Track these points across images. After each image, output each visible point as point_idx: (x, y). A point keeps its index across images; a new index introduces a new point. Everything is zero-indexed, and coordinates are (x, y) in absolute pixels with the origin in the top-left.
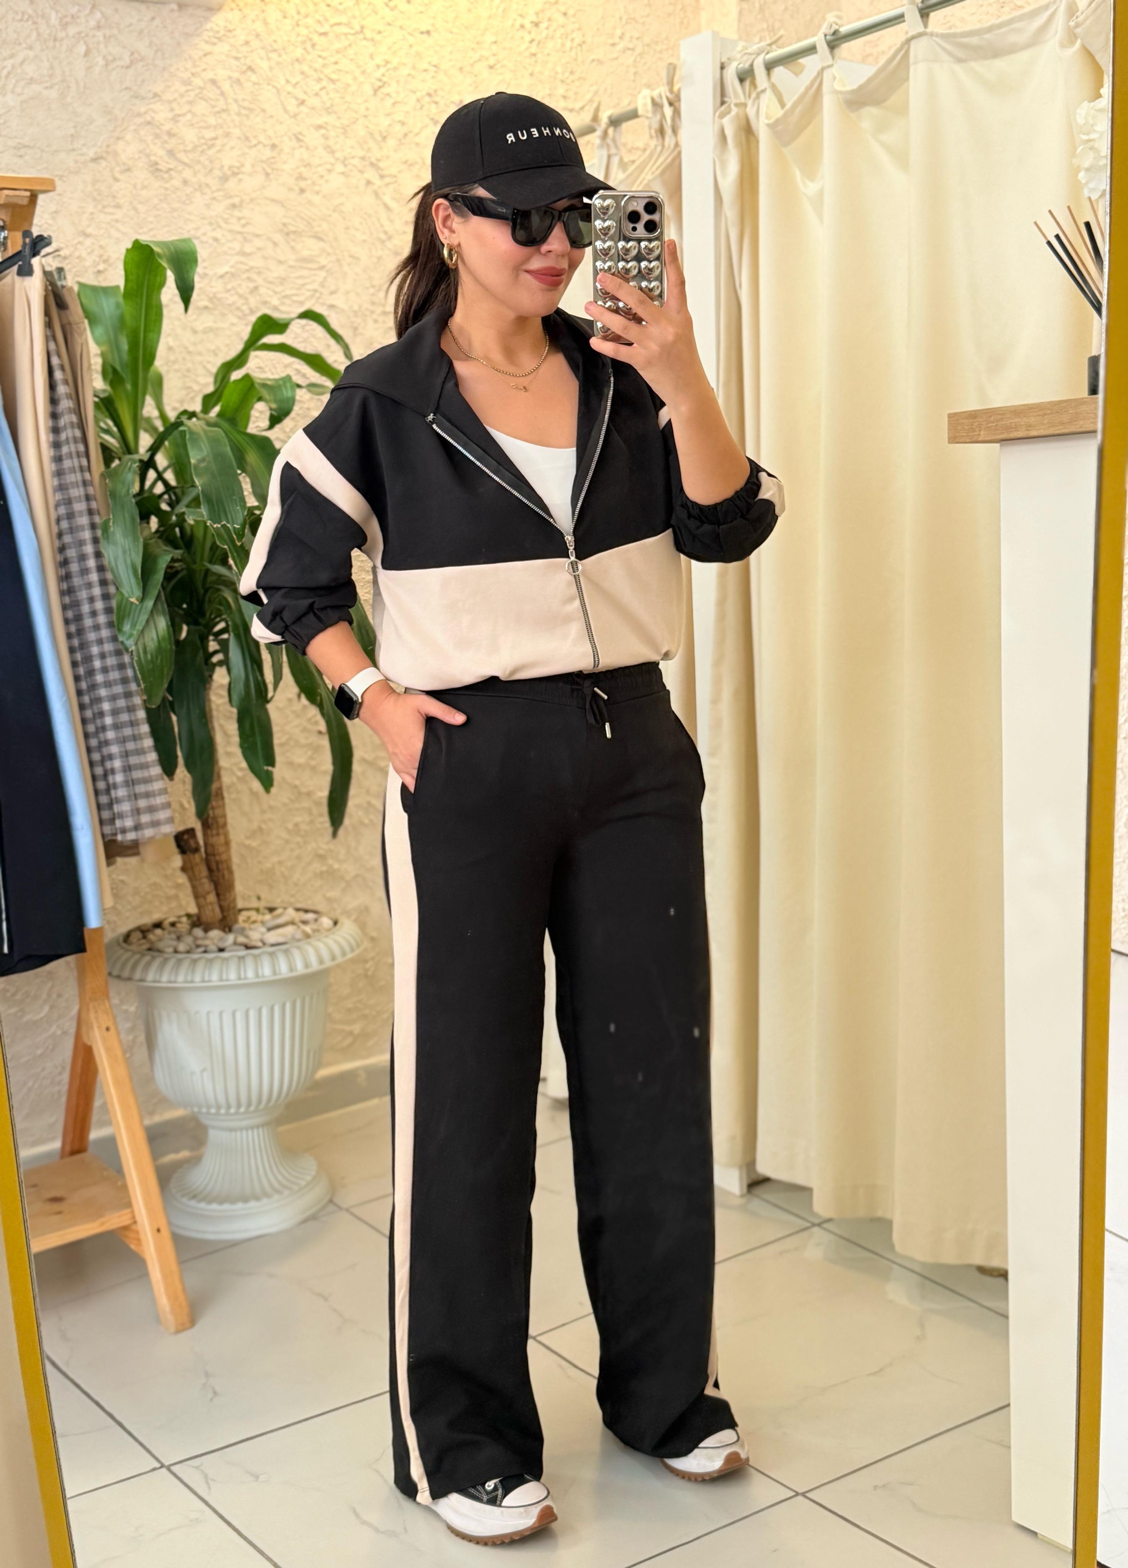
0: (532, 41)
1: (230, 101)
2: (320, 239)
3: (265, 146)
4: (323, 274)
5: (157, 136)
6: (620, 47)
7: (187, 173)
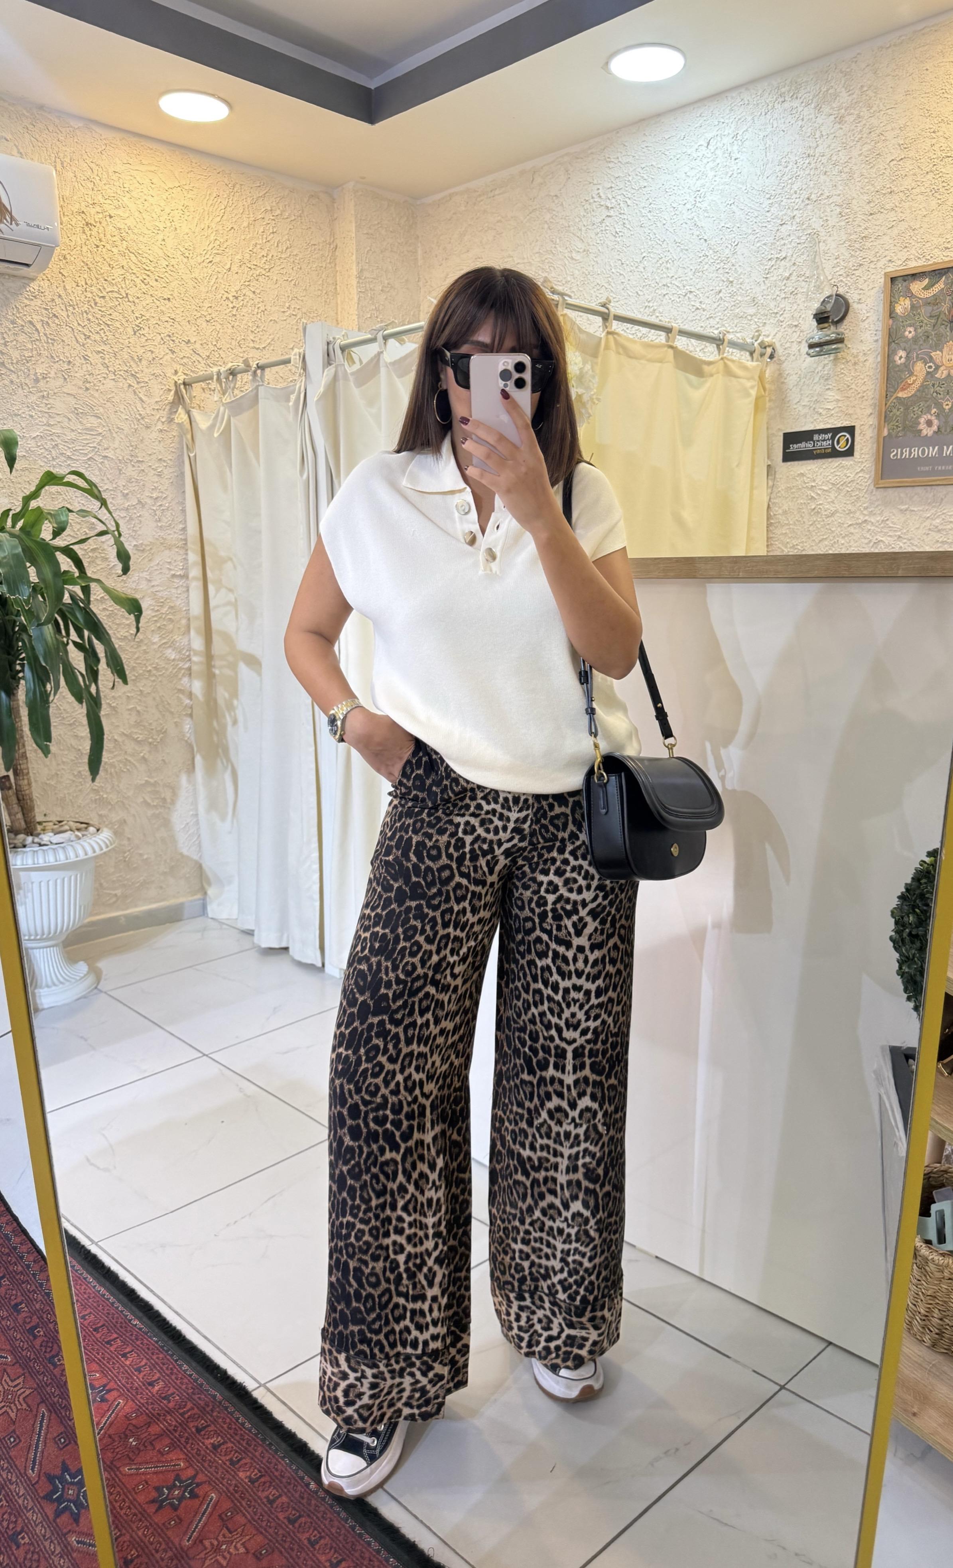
1: (41, 334)
2: (98, 417)
3: (64, 362)
4: (99, 439)
6: (287, 314)
7: (15, 377)
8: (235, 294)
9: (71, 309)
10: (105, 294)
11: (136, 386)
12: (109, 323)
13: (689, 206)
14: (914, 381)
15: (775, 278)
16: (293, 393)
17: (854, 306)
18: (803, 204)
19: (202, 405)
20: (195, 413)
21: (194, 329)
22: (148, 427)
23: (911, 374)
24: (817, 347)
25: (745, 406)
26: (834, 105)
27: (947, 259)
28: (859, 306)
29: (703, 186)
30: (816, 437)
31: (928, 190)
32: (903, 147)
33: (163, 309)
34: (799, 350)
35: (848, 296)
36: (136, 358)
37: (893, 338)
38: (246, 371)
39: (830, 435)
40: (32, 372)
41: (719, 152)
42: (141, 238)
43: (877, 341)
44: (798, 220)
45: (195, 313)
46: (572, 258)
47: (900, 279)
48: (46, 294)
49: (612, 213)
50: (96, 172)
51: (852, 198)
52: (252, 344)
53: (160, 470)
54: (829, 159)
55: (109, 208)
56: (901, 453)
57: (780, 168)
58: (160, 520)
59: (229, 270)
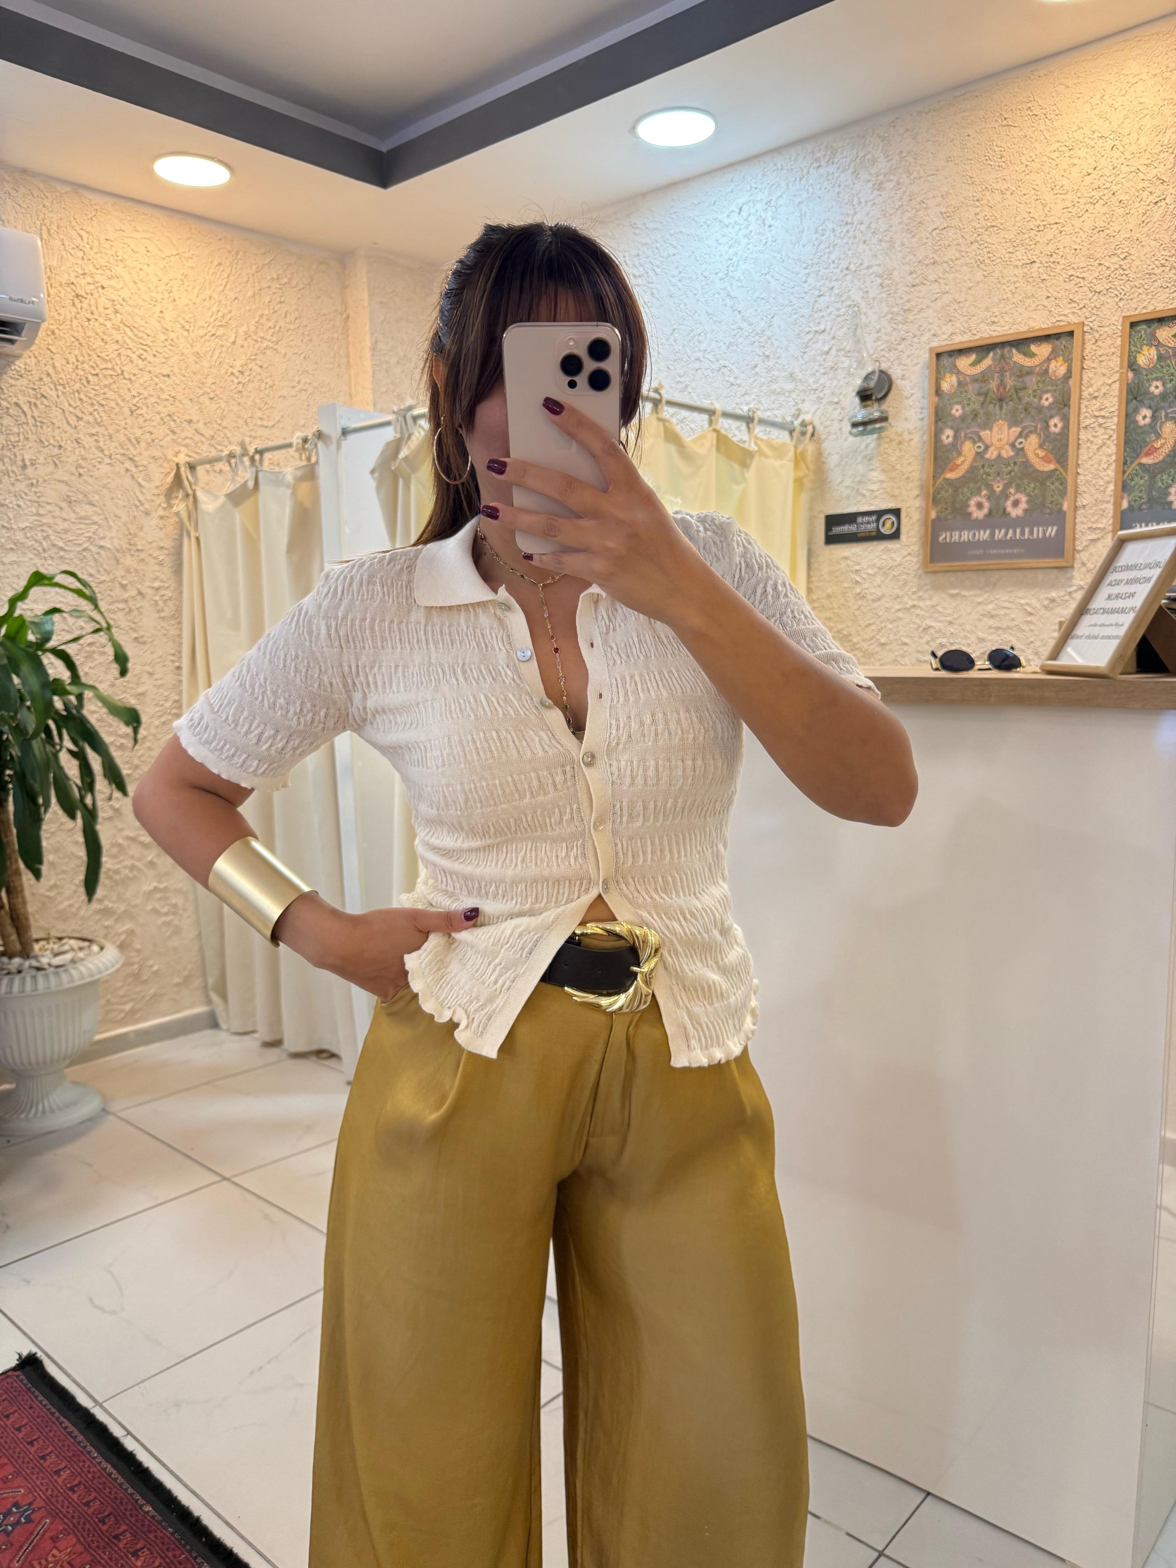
0: (239, 383)
1: (29, 417)
2: (93, 505)
3: (54, 446)
4: (96, 527)
8: (240, 368)
9: (60, 388)
10: (98, 371)
11: (134, 470)
12: (103, 402)
13: (721, 275)
14: (963, 462)
15: (814, 352)
17: (898, 382)
18: (841, 275)
21: (196, 407)
22: (147, 514)
24: (860, 426)
26: (873, 171)
27: (994, 334)
28: (903, 382)
29: (736, 254)
30: (860, 520)
31: (973, 261)
32: (945, 215)
33: (163, 386)
34: (840, 429)
35: (890, 372)
36: (134, 441)
37: (940, 417)
40: (19, 458)
41: (752, 219)
43: (922, 419)
44: (836, 291)
45: (198, 390)
47: (946, 355)
48: (33, 372)
50: (85, 240)
51: (894, 269)
52: (259, 422)
53: (161, 558)
54: (869, 227)
55: (102, 280)
56: (951, 537)
57: (817, 235)
58: (162, 611)
59: (234, 343)
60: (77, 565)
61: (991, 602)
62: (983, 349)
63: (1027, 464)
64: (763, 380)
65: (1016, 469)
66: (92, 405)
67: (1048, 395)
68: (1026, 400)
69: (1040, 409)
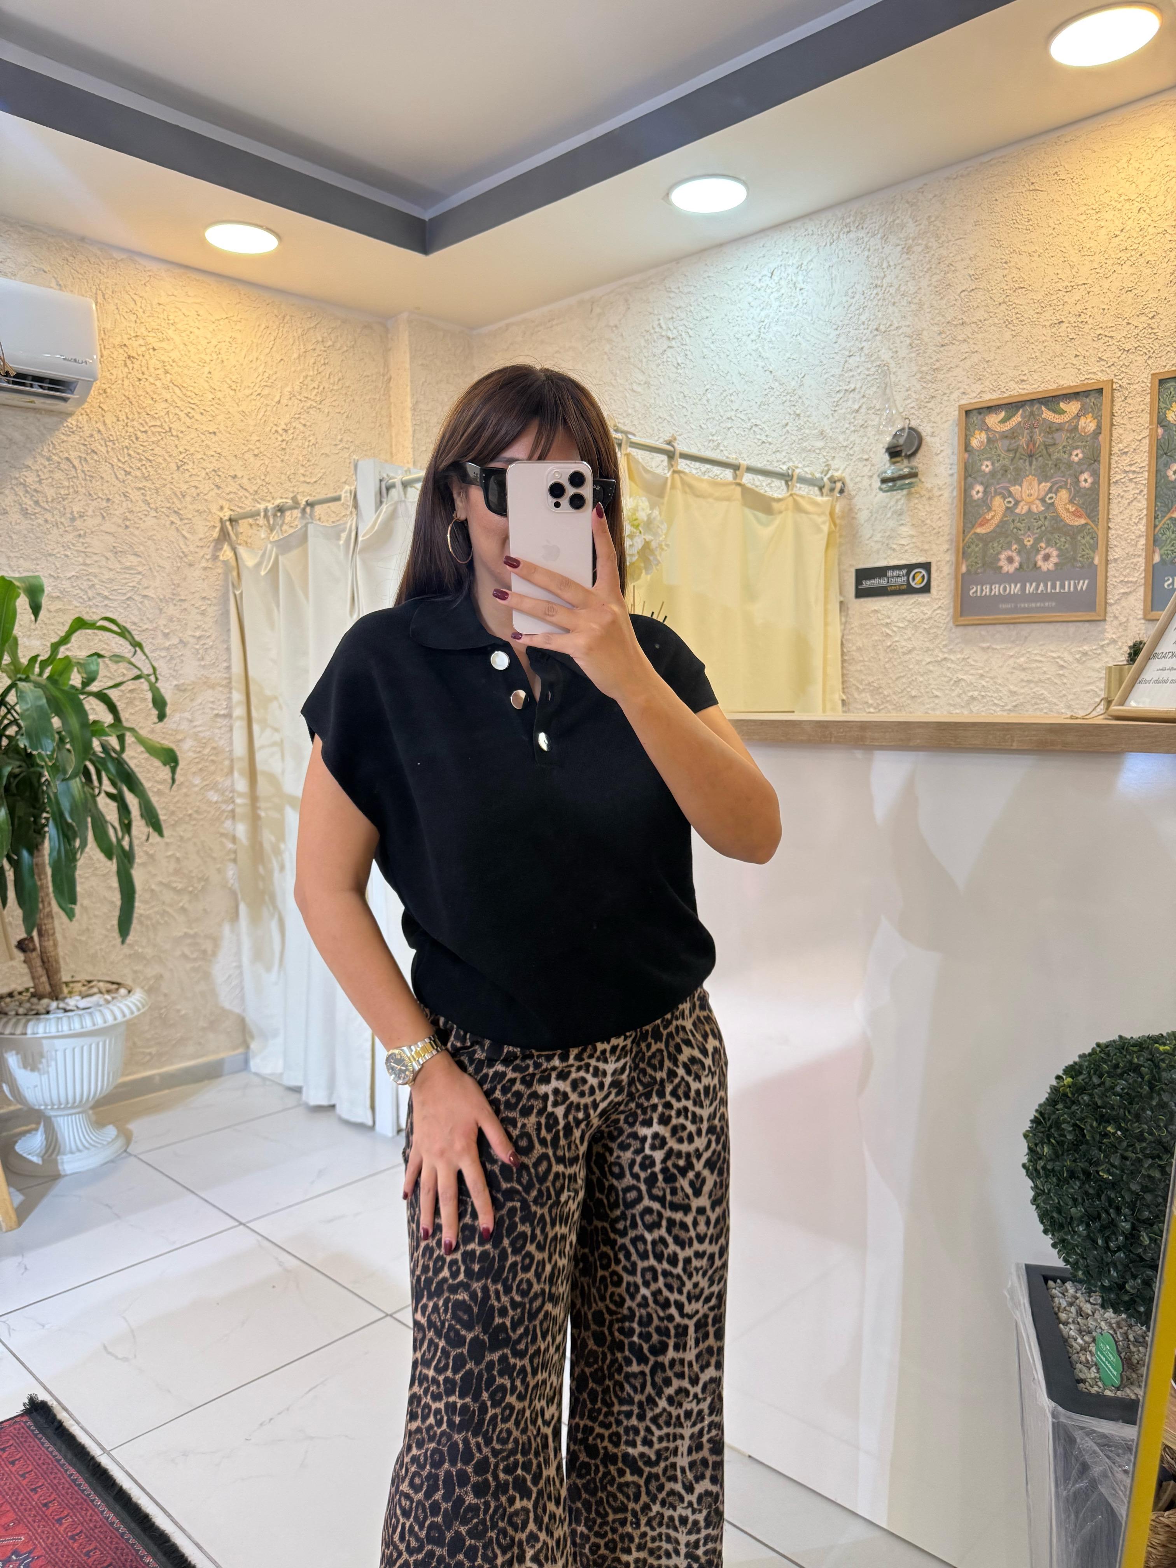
0: (283, 441)
1: (79, 471)
2: (138, 556)
3: (102, 499)
4: (140, 577)
5: (27, 492)
6: (339, 447)
7: (48, 516)
8: (284, 427)
9: (110, 444)
10: (147, 428)
11: (179, 523)
12: (151, 458)
13: (753, 337)
14: (993, 517)
15: (844, 411)
16: (344, 530)
17: (928, 439)
18: (872, 335)
19: (249, 541)
20: (241, 550)
21: (241, 463)
22: (191, 565)
23: (990, 509)
24: (890, 482)
25: (816, 544)
26: (901, 236)
27: (1023, 392)
28: (933, 439)
29: (768, 316)
30: (890, 573)
31: (1001, 321)
32: (973, 277)
33: (209, 443)
34: (871, 485)
35: (920, 429)
36: (179, 494)
37: (969, 472)
38: (295, 508)
39: (905, 571)
40: (68, 510)
41: (783, 282)
42: (186, 371)
43: (952, 475)
44: (866, 351)
45: (243, 447)
46: (633, 390)
47: (975, 412)
48: (85, 429)
49: (673, 343)
50: (139, 304)
51: (923, 330)
52: (302, 479)
53: (203, 608)
54: (898, 290)
55: (153, 341)
56: (982, 590)
57: (848, 298)
58: (203, 659)
59: (279, 402)
60: (120, 614)
61: (1023, 655)
62: (1012, 407)
63: (1057, 519)
64: (794, 438)
65: (1046, 523)
66: (140, 460)
67: (1078, 451)
68: (1055, 456)
69: (1070, 465)
